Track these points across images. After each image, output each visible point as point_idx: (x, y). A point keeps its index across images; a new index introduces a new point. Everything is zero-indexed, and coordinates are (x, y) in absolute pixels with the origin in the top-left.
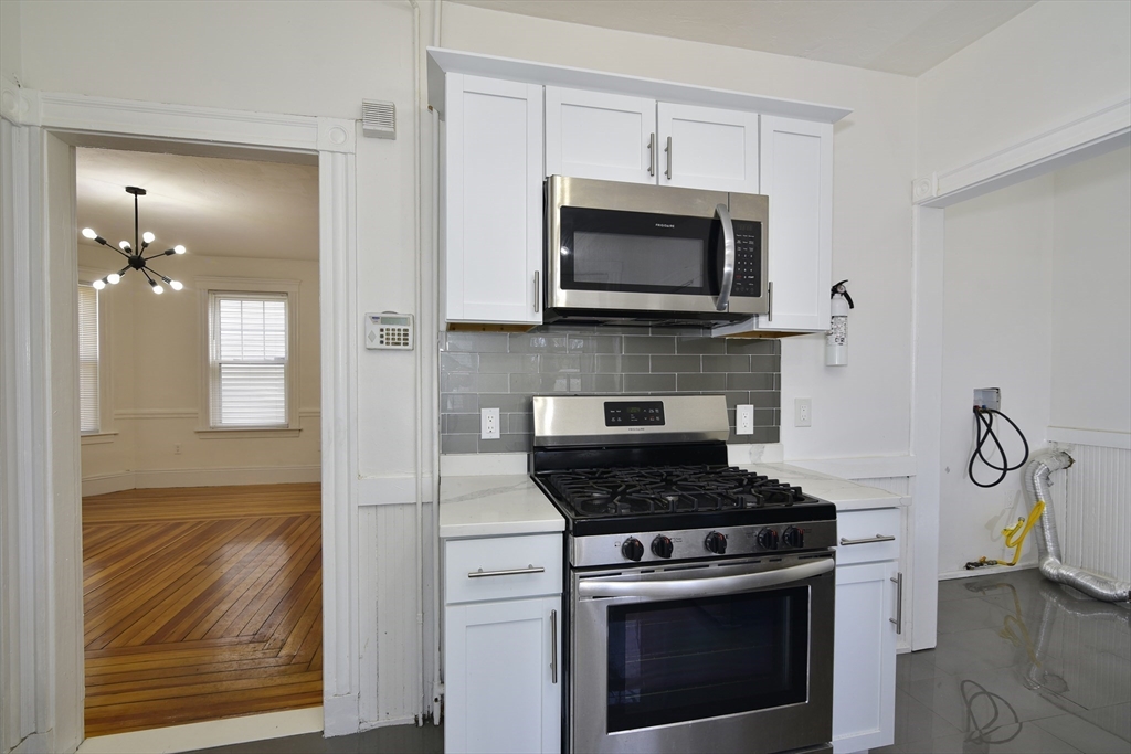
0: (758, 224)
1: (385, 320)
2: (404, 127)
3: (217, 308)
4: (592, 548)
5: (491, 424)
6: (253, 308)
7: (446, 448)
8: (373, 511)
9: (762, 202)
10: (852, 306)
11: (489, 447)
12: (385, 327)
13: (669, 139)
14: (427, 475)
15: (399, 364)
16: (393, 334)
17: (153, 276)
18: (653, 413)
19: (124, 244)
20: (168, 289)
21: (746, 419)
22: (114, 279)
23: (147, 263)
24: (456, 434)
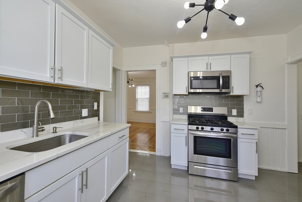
0: (229, 76)
1: (165, 94)
2: (168, 64)
3: (137, 88)
4: (191, 127)
5: (181, 110)
7: (174, 114)
8: (163, 122)
9: (230, 72)
10: (263, 89)
11: (181, 114)
13: (210, 63)
14: (171, 118)
15: (167, 100)
16: (166, 96)
18: (211, 110)
20: (132, 87)
21: (234, 112)
23: (129, 82)
24: (176, 111)
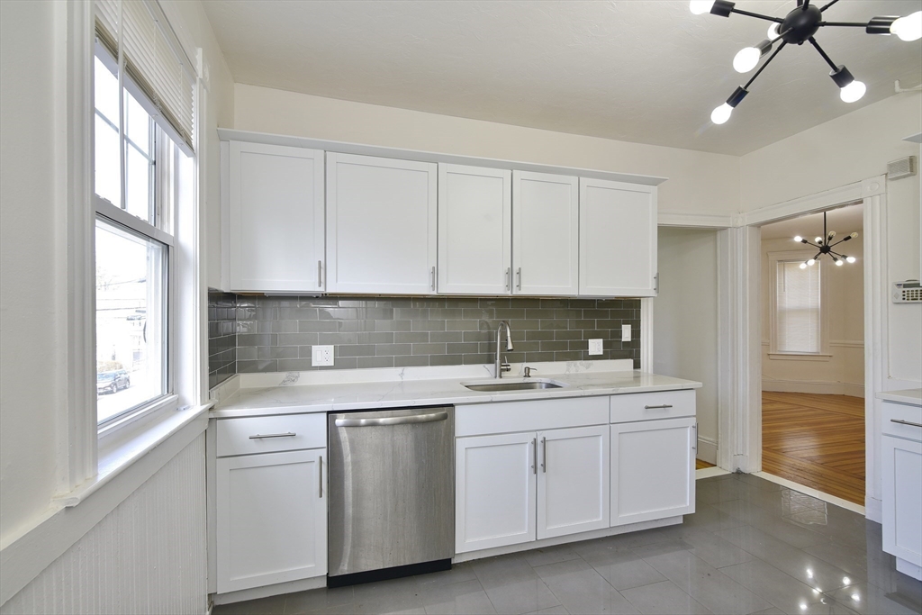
1: (905, 286)
12: (906, 289)
16: (912, 294)
17: (835, 256)
19: (818, 239)
20: (845, 262)
22: (812, 262)
23: (832, 249)
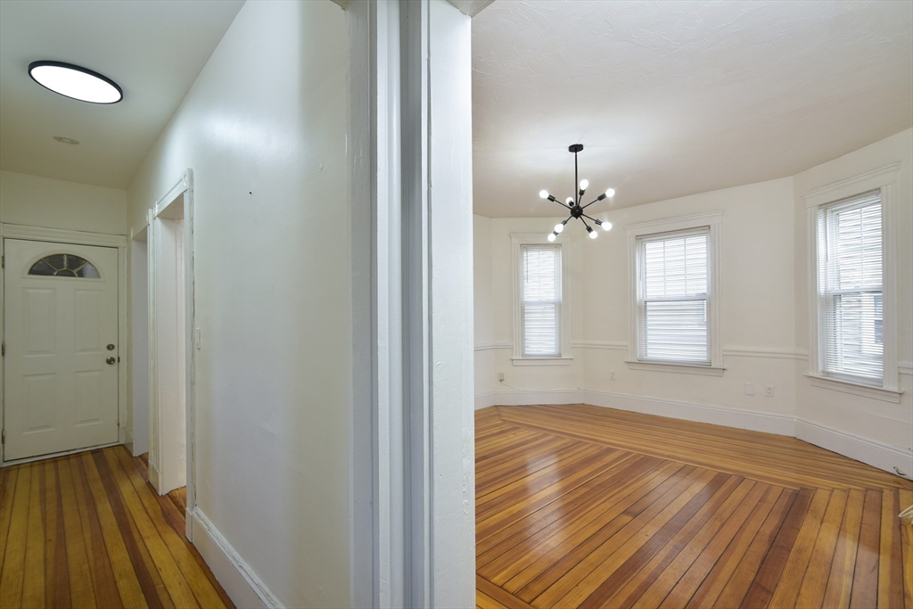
3: (643, 251)
6: (674, 246)
17: (589, 223)
19: (568, 199)
22: (559, 228)
23: (585, 211)
